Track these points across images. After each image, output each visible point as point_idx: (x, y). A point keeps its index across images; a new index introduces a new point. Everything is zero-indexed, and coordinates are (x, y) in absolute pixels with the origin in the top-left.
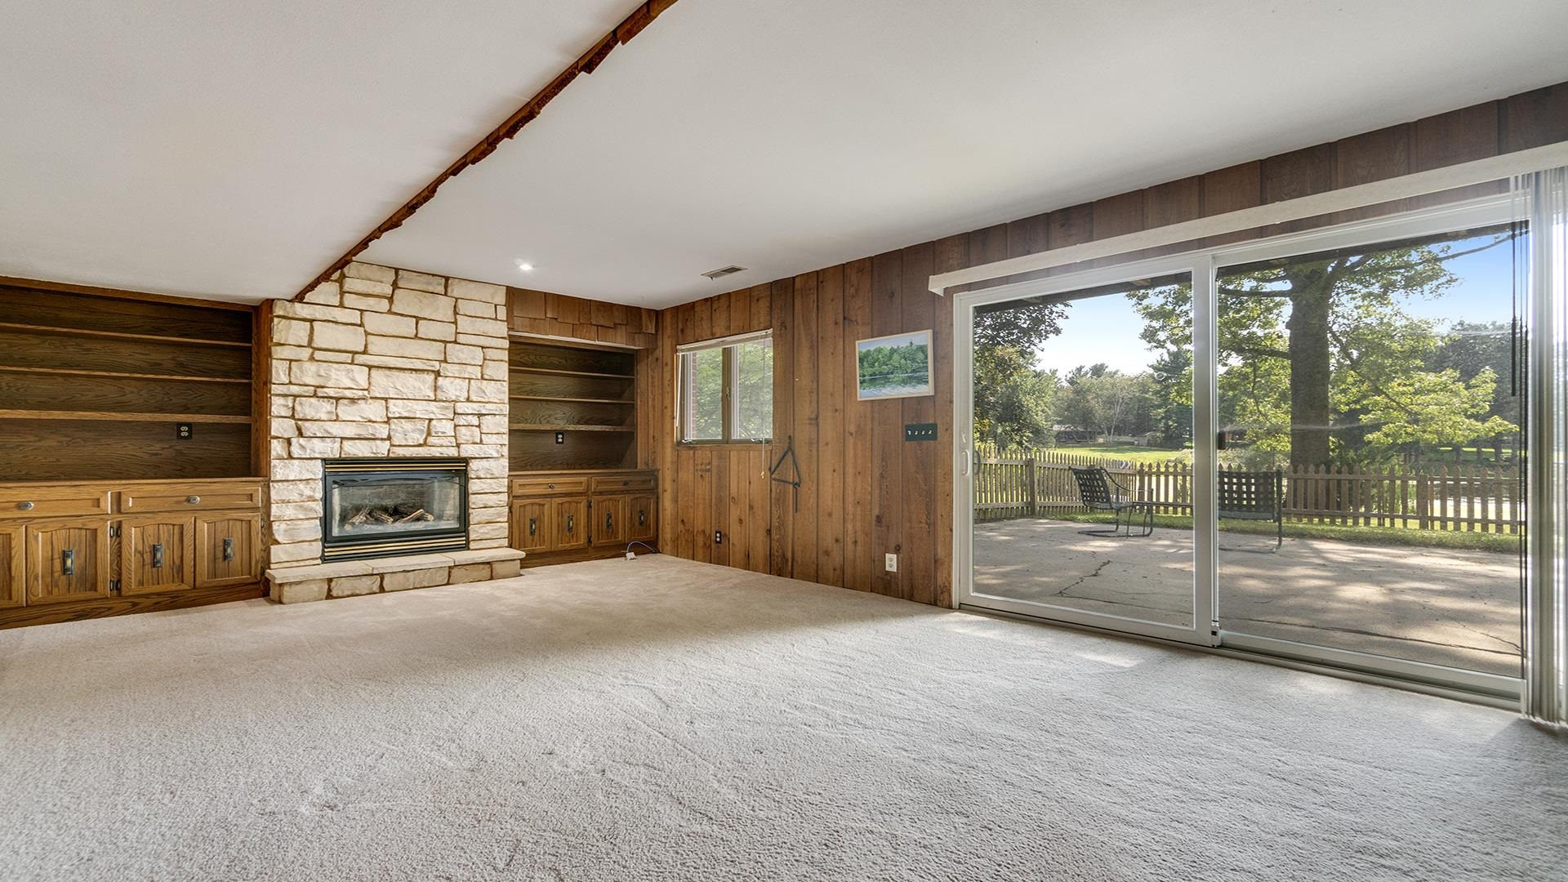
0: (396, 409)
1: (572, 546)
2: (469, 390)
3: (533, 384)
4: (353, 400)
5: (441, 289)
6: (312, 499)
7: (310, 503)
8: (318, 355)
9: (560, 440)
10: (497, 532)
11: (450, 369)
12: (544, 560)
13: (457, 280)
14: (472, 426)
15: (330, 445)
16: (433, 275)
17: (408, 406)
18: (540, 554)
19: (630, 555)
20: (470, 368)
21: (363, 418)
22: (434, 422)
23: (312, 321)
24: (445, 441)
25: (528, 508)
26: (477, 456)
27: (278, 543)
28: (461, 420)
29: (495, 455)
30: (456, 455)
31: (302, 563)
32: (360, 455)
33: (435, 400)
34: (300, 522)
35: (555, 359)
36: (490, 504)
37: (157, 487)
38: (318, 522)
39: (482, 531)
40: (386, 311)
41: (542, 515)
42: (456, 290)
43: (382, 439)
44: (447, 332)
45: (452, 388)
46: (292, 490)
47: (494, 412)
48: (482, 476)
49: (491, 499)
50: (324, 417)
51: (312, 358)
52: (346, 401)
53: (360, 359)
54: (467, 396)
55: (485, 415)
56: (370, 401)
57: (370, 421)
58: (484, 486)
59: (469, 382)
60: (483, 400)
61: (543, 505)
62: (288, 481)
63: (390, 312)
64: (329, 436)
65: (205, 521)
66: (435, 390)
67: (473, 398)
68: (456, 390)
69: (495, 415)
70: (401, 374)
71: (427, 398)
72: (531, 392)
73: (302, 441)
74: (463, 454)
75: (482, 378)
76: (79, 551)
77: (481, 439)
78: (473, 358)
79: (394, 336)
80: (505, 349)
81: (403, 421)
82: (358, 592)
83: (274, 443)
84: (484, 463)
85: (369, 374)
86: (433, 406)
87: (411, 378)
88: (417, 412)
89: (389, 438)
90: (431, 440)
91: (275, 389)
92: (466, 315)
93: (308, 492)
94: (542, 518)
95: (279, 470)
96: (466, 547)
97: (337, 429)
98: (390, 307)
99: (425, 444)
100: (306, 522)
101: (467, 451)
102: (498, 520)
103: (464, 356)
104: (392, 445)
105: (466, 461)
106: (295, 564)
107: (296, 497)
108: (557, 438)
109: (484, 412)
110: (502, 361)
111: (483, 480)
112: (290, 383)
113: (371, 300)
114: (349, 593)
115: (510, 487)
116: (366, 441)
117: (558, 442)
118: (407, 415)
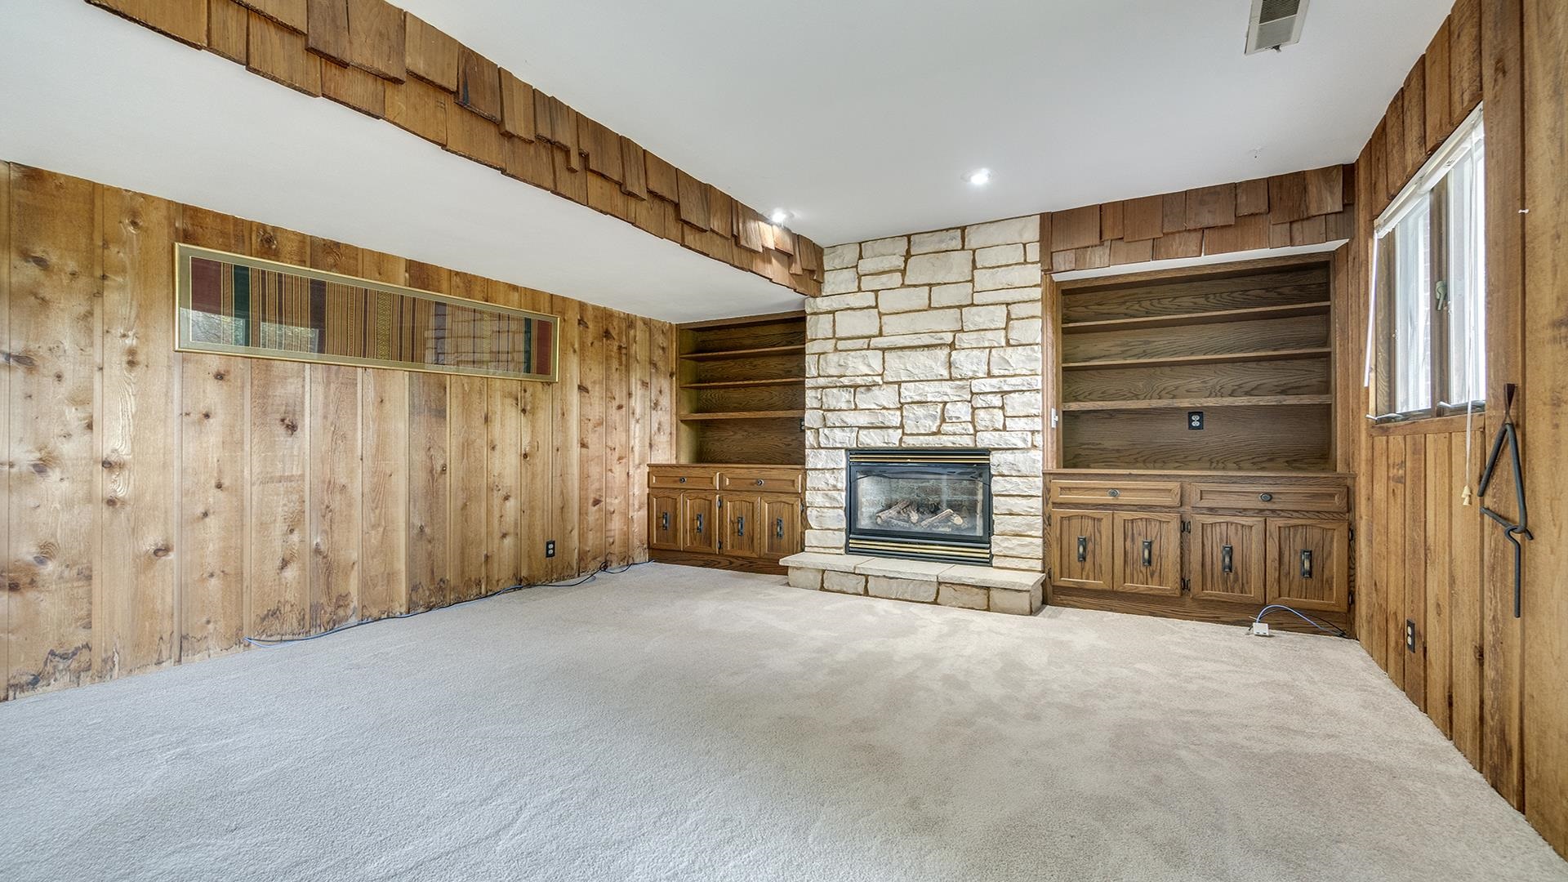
0: (907, 393)
1: (1152, 589)
2: (989, 363)
3: (1147, 343)
4: (868, 387)
5: (957, 244)
6: (835, 488)
7: (833, 492)
8: (841, 345)
9: (1196, 424)
10: (1026, 550)
11: (965, 339)
12: (1102, 602)
13: (975, 227)
14: (995, 407)
15: (849, 435)
16: (947, 230)
17: (919, 388)
18: (1095, 591)
19: (1260, 628)
20: (989, 335)
21: (877, 405)
22: (948, 406)
23: (833, 312)
24: (958, 428)
25: (1074, 522)
26: (996, 446)
27: (811, 528)
28: (979, 402)
29: (1021, 445)
30: (971, 445)
31: (827, 551)
32: (873, 445)
33: (951, 379)
34: (826, 510)
35: (1185, 299)
36: (1015, 510)
37: (743, 470)
38: (842, 512)
39: (1005, 544)
40: (899, 286)
41: (1097, 534)
42: (973, 240)
43: (893, 427)
44: (960, 294)
45: (968, 362)
46: (820, 478)
47: (1020, 388)
48: (1006, 473)
49: (1019, 505)
50: (844, 406)
51: (836, 350)
52: (862, 389)
53: (874, 342)
54: (987, 371)
55: (1010, 392)
56: (885, 386)
57: (884, 408)
58: (1009, 486)
59: (990, 352)
60: (1006, 373)
61: (1100, 520)
62: (816, 469)
63: (903, 285)
64: (845, 425)
65: (766, 502)
66: (950, 367)
67: (995, 372)
68: (972, 363)
69: (1023, 391)
70: (912, 353)
71: (940, 377)
72: (1145, 354)
73: (826, 431)
74: (980, 445)
75: (1008, 344)
76: (705, 515)
77: (1004, 424)
78: (993, 321)
79: (907, 312)
80: (1038, 300)
81: (915, 406)
82: (845, 590)
83: (808, 433)
84: (1009, 456)
85: (883, 358)
86: (946, 387)
87: (922, 357)
88: (928, 395)
89: (902, 426)
90: (946, 428)
91: (809, 383)
92: (986, 268)
93: (832, 481)
94: (1098, 539)
95: (813, 459)
96: (987, 563)
97: (851, 418)
98: (903, 281)
99: (938, 433)
100: (831, 510)
101: (986, 440)
102: (1029, 533)
103: (981, 320)
104: (904, 434)
105: (986, 452)
106: (822, 550)
107: (822, 485)
108: (1191, 421)
109: (1006, 388)
110: (1033, 317)
111: (1006, 478)
112: (819, 376)
113: (884, 278)
114: (838, 588)
115: (1047, 490)
116: (879, 430)
117: (1191, 427)
118: (917, 398)
